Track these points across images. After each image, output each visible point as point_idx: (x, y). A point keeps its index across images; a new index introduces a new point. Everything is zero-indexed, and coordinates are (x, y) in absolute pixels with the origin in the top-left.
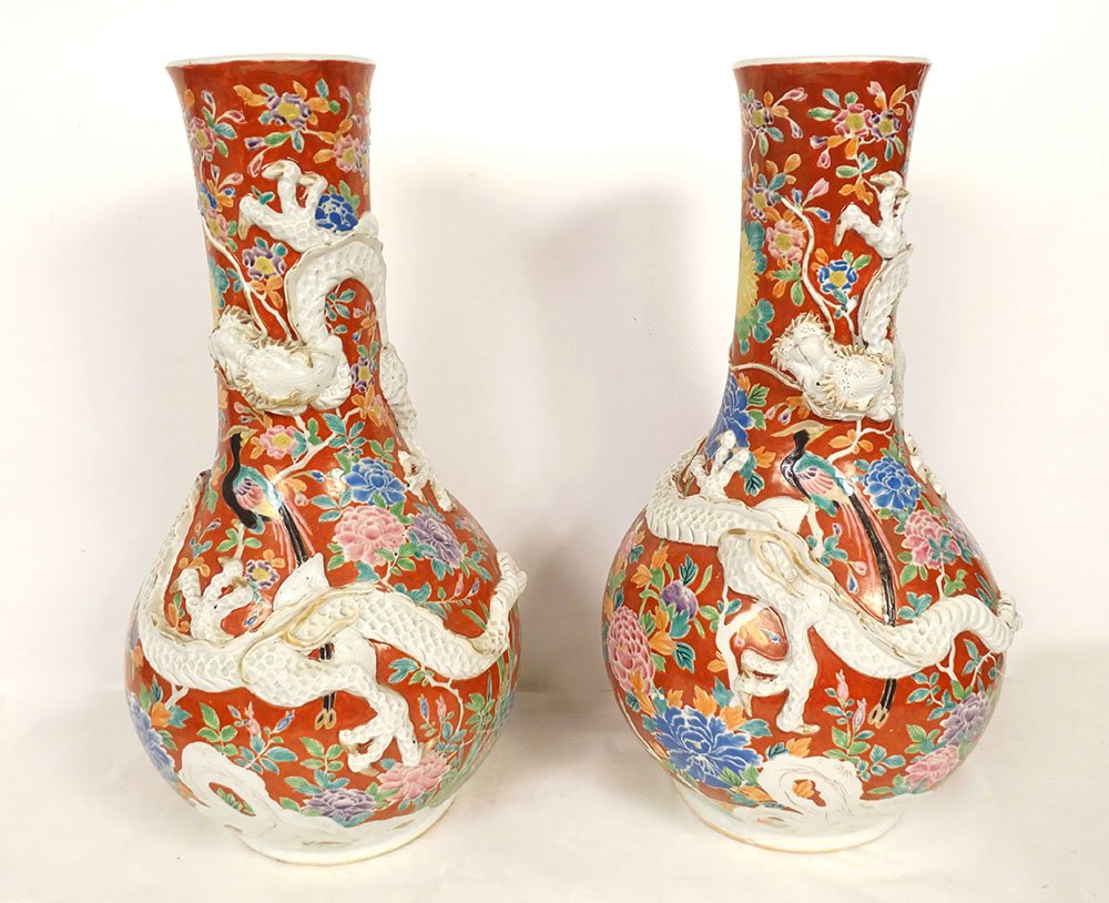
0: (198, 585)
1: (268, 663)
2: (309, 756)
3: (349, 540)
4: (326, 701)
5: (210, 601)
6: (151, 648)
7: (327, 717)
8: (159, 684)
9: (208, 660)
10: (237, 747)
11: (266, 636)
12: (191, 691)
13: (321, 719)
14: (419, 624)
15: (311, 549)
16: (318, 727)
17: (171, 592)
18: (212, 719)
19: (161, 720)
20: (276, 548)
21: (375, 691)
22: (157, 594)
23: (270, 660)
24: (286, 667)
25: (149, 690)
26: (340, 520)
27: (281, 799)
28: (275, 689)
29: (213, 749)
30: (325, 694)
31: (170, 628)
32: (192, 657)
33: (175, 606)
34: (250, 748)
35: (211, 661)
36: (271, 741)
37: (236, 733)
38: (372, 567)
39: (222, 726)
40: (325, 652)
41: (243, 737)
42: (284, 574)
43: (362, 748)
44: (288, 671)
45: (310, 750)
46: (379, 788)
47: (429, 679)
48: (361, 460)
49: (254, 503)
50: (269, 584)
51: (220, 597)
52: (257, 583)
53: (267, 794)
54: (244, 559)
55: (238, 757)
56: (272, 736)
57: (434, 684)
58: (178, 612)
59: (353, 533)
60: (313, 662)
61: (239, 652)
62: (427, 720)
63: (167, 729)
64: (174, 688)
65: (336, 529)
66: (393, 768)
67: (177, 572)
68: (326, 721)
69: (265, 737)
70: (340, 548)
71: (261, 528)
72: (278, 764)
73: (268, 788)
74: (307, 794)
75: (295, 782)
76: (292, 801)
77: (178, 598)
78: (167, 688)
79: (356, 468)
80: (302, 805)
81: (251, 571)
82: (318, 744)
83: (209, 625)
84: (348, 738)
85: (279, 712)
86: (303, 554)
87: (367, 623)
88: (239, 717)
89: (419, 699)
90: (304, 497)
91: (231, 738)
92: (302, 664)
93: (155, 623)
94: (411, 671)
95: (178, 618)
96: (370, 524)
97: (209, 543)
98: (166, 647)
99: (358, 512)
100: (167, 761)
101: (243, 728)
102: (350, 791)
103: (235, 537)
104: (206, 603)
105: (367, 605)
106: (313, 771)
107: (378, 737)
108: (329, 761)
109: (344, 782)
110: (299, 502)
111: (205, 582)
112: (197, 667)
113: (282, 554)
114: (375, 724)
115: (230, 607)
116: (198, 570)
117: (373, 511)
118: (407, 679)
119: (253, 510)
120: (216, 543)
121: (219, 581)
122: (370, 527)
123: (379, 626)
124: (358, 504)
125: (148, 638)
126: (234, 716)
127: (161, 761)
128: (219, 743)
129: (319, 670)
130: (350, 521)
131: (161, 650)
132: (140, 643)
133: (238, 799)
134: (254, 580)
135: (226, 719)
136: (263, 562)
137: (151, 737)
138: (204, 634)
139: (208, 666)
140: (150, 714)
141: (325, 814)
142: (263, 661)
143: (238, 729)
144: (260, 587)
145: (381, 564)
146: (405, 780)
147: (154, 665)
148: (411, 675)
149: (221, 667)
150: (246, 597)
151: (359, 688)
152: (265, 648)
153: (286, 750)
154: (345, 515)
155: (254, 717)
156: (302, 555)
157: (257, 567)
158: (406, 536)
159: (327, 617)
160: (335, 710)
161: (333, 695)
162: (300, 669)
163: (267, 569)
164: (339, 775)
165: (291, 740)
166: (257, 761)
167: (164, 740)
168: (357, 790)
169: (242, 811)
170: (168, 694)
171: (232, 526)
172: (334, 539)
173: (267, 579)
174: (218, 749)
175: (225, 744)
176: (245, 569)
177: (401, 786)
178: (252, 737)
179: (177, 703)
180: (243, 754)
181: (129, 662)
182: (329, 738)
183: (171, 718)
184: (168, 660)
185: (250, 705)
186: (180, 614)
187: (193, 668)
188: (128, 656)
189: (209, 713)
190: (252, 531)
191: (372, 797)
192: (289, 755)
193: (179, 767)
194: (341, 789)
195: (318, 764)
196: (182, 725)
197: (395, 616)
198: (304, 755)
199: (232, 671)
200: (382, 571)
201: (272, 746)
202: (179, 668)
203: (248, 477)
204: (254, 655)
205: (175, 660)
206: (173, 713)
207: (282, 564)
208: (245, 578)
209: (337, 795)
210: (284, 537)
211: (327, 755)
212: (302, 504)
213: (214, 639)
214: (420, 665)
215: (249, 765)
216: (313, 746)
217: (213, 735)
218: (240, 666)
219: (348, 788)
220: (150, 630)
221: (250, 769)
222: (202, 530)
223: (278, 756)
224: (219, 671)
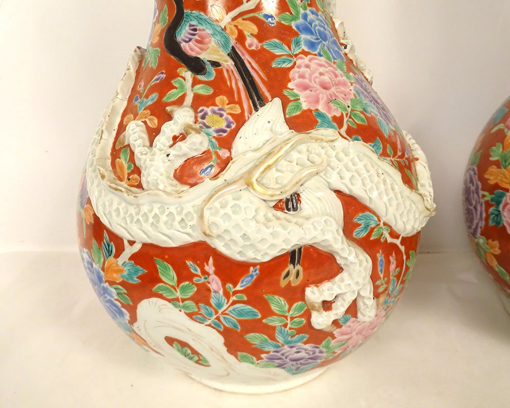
0: (145, 136)
1: (234, 212)
2: (272, 313)
3: (305, 88)
4: (293, 256)
5: (161, 150)
6: (100, 203)
7: (293, 274)
8: (111, 240)
9: (163, 212)
10: (197, 304)
11: (228, 184)
12: (145, 245)
13: (288, 274)
14: (382, 177)
15: (267, 94)
16: (283, 283)
17: (117, 148)
18: (168, 275)
19: (115, 275)
20: (229, 93)
21: (345, 246)
22: (103, 149)
23: (236, 209)
24: (254, 217)
25: (100, 245)
26: (293, 67)
27: (239, 354)
28: (241, 242)
29: (170, 305)
30: (293, 249)
31: (118, 182)
32: (145, 209)
33: (123, 160)
34: (210, 305)
35: (167, 212)
36: (234, 298)
37: (195, 289)
38: (330, 116)
39: (179, 282)
40: (290, 204)
41: (203, 295)
42: (240, 120)
43: (327, 305)
44: (257, 222)
45: (274, 308)
46: (333, 342)
47: (386, 235)
48: (309, 8)
49: (202, 49)
50: (224, 131)
51: (171, 146)
52: (211, 131)
53: (225, 349)
54: (195, 106)
55: (197, 313)
56: (235, 293)
57: (390, 240)
58: (126, 166)
59: (307, 81)
60: (279, 214)
61: (199, 202)
62: (382, 276)
63: (120, 284)
64: (126, 242)
65: (291, 76)
66: (349, 323)
67: (122, 128)
68: (292, 277)
69: (227, 294)
70: (297, 95)
71: (210, 74)
72: (239, 321)
73: (226, 344)
74: (266, 350)
75: (255, 338)
76: (249, 355)
77: (126, 151)
78: (118, 243)
79: (305, 16)
80: (259, 358)
81: (203, 117)
82: (283, 301)
83: (162, 175)
84: (314, 294)
85: (243, 267)
86: (259, 98)
87: (335, 172)
88: (199, 273)
89: (378, 255)
90: (255, 41)
91: (190, 294)
92: (270, 215)
93: (103, 177)
94: (373, 226)
95: (126, 171)
96: (321, 74)
97: (155, 96)
98: (116, 200)
99: (310, 60)
100: (121, 314)
101: (204, 285)
102: (307, 346)
103: (182, 86)
104: (158, 152)
105: (334, 153)
106: (274, 328)
107: (345, 294)
108: (292, 318)
109: (303, 338)
110: (250, 46)
111: (153, 133)
112: (151, 220)
113: (236, 100)
114: (342, 280)
115: (184, 155)
116: (145, 122)
117: (323, 63)
118: (370, 234)
119: (201, 57)
120: (162, 95)
121: (170, 129)
122: (322, 77)
123: (348, 175)
124: (308, 53)
125: (96, 193)
126: (193, 271)
127: (116, 313)
128: (177, 299)
129: (289, 222)
130: (302, 70)
131: (111, 205)
132: (89, 201)
133: (194, 352)
134: (208, 127)
135: (183, 275)
136: (216, 108)
137: (105, 290)
138: (158, 184)
139: (164, 218)
140: (103, 269)
141: (280, 366)
142: (228, 210)
143: (197, 285)
144: (215, 135)
145: (338, 115)
146: (354, 333)
147: (104, 220)
148: (372, 230)
149: (178, 218)
150: (201, 143)
151: (332, 242)
152: (229, 197)
153: (249, 307)
154: (299, 62)
155: (216, 273)
156: (258, 101)
157: (210, 113)
158: (353, 91)
159: (294, 164)
160: (302, 266)
161: (300, 249)
162: (269, 220)
163: (221, 115)
164: (299, 331)
165: (255, 297)
166: (218, 318)
167: (118, 294)
168: (313, 345)
169: (197, 362)
170: (120, 249)
171: (178, 75)
172: (290, 85)
173: (223, 125)
174: (176, 306)
175: (183, 300)
176: (196, 117)
177: (349, 339)
178: (213, 294)
179: (130, 259)
180: (203, 311)
181: (80, 220)
182: (295, 294)
183: (125, 273)
184: (118, 214)
185: (211, 260)
186: (129, 168)
187: (147, 220)
188: (79, 214)
189: (166, 268)
190: (201, 77)
191: (324, 350)
192: (251, 312)
193: (133, 319)
194: (299, 344)
195: (281, 321)
196: (136, 281)
197: (360, 166)
198: (268, 312)
199: (191, 223)
200: (339, 121)
201: (234, 303)
202: (132, 222)
203: (193, 23)
204: (217, 204)
205: (126, 213)
206: (126, 269)
207: (238, 110)
208: (197, 126)
209: (294, 349)
210: (237, 83)
211: (291, 312)
212: (253, 48)
213: (169, 189)
214: (380, 221)
215: (209, 322)
216: (277, 303)
217: (170, 292)
218: (201, 217)
219: (305, 343)
220: (98, 186)
221: (209, 325)
222: (145, 86)
223: (240, 313)
224: (176, 224)
